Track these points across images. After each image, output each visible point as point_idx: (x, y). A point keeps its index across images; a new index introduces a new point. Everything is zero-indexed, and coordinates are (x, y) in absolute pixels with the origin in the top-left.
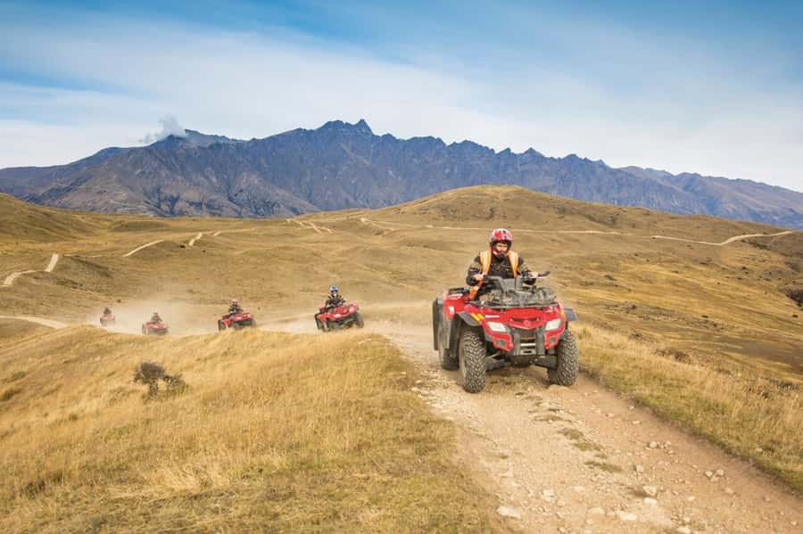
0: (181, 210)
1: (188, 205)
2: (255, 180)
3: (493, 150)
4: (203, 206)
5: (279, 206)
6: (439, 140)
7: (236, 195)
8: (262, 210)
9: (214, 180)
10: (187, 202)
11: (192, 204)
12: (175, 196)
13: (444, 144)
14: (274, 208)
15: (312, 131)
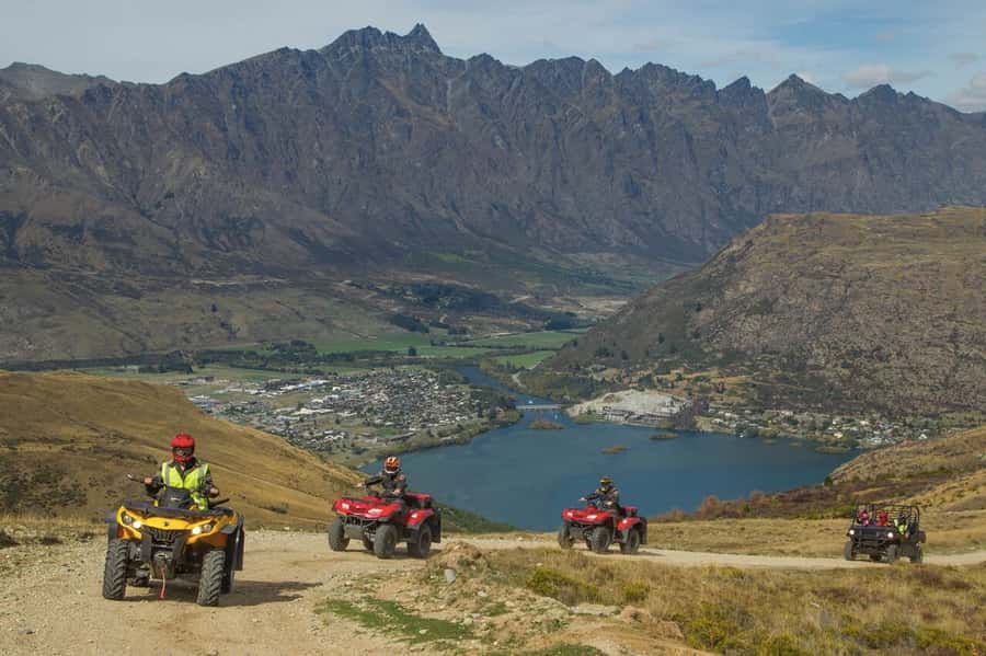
0: (34, 246)
1: (48, 232)
2: (199, 167)
3: (711, 84)
4: (86, 234)
5: (262, 227)
6: (595, 66)
7: (158, 205)
8: (223, 238)
9: (100, 170)
10: (46, 225)
11: (57, 230)
12: (15, 212)
13: (607, 74)
14: (252, 233)
15: (312, 53)
